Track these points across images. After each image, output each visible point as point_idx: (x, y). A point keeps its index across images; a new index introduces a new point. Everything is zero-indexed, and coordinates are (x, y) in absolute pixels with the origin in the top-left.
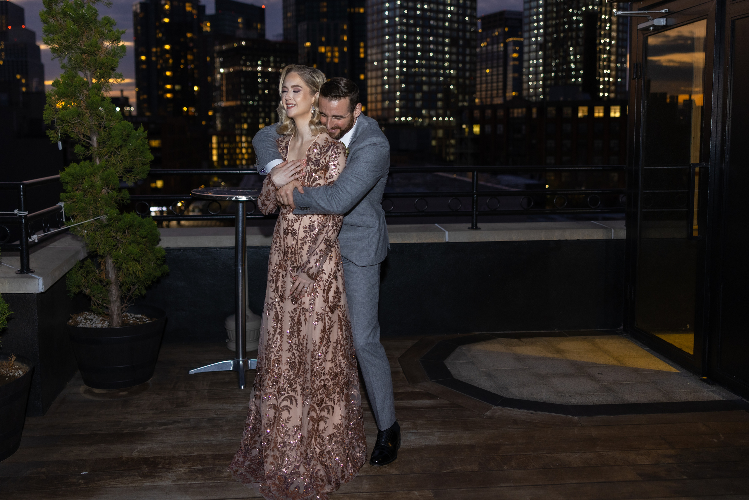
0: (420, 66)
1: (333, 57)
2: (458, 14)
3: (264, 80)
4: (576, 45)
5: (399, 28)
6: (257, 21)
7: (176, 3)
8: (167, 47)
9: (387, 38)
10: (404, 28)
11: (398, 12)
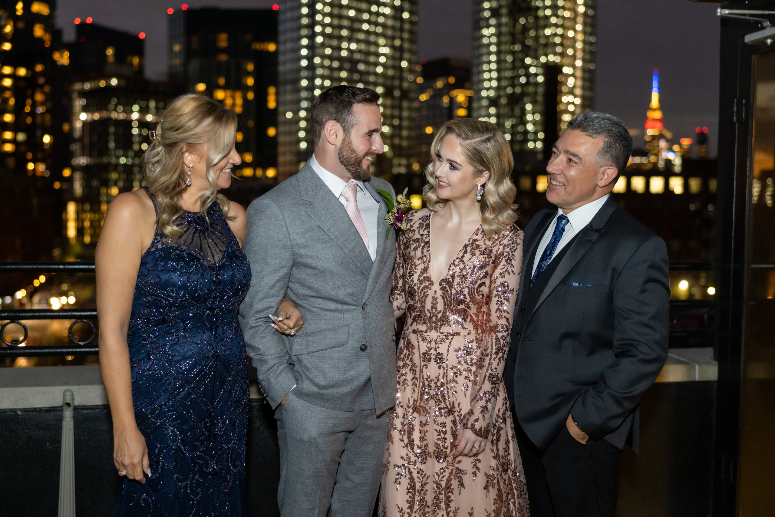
1: (234, 105)
2: (393, 58)
3: (140, 131)
4: (534, 102)
5: (319, 71)
6: (134, 54)
7: (21, 25)
8: (7, 82)
9: (304, 83)
10: (326, 72)
11: (319, 51)
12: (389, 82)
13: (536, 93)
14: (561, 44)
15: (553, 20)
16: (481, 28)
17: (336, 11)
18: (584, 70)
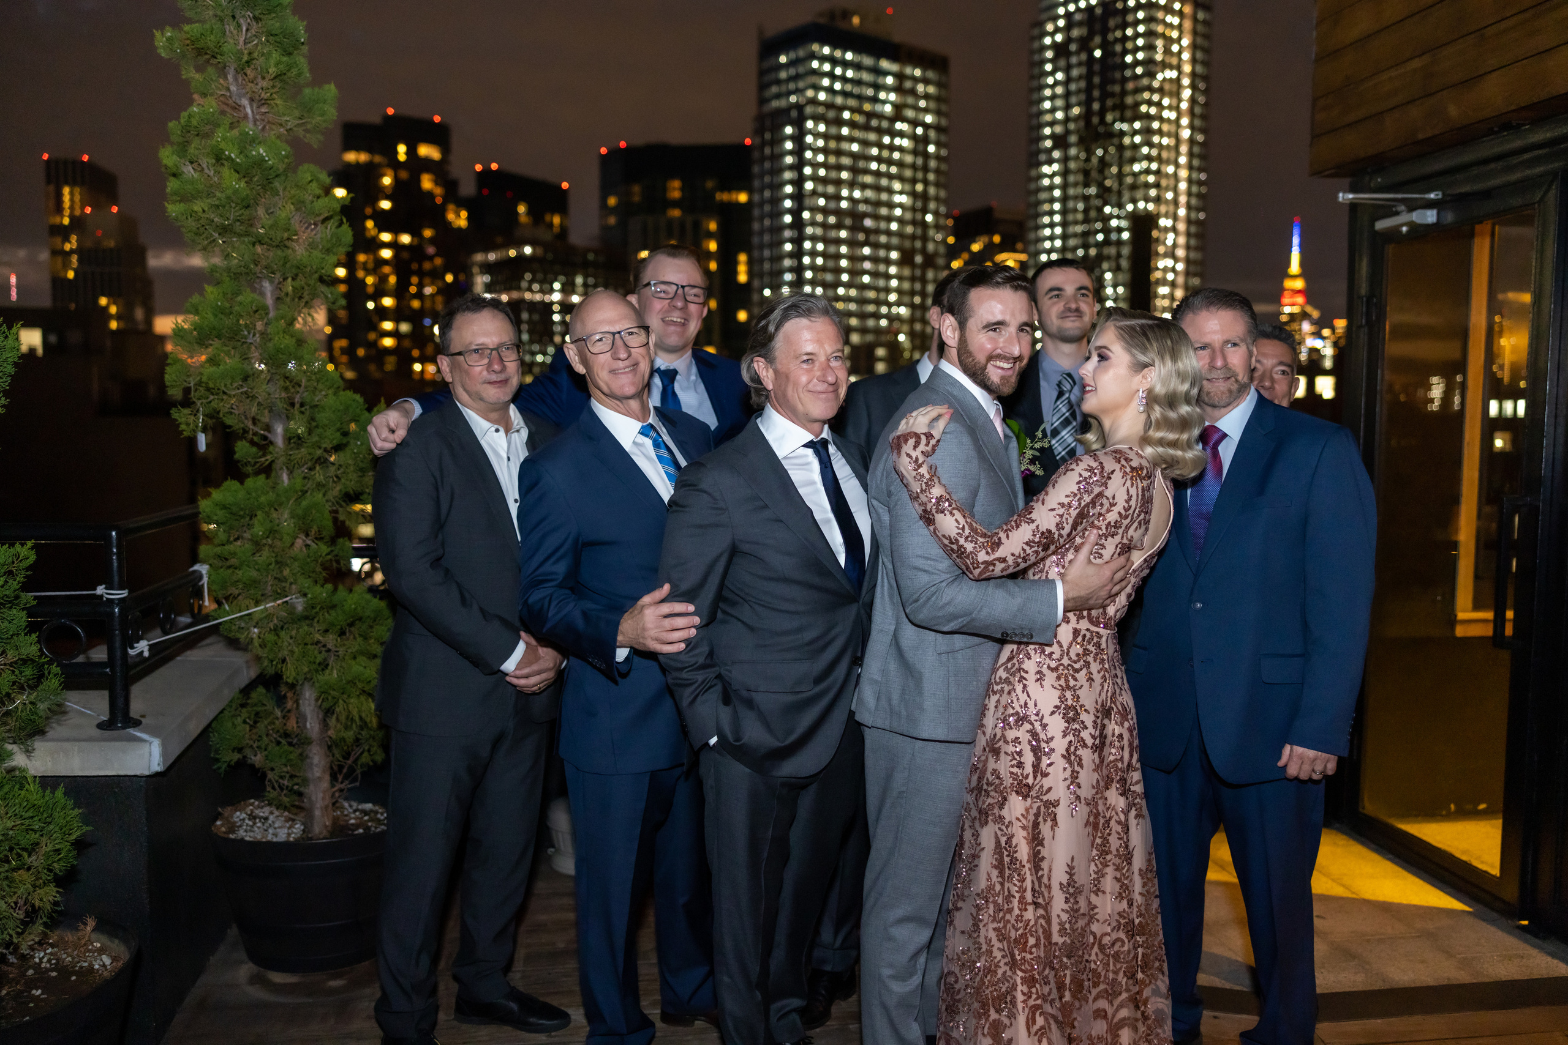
0: (847, 299)
2: (913, 209)
3: (563, 317)
4: (1117, 270)
5: (809, 230)
6: (553, 212)
7: (404, 175)
8: (386, 254)
9: (788, 247)
10: (819, 231)
11: (808, 202)
12: (907, 244)
13: (1119, 255)
14: (1157, 185)
15: (1145, 150)
16: (1040, 164)
17: (833, 144)
18: (1189, 221)
